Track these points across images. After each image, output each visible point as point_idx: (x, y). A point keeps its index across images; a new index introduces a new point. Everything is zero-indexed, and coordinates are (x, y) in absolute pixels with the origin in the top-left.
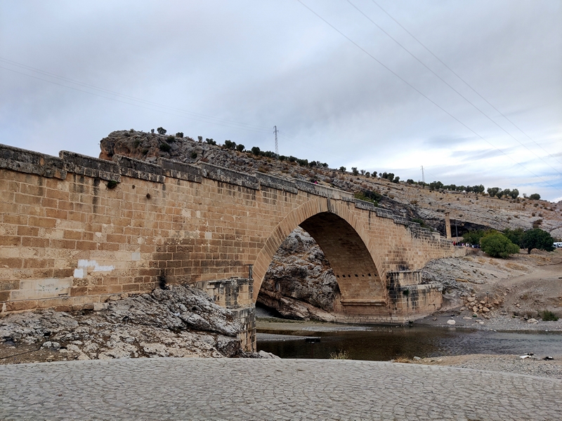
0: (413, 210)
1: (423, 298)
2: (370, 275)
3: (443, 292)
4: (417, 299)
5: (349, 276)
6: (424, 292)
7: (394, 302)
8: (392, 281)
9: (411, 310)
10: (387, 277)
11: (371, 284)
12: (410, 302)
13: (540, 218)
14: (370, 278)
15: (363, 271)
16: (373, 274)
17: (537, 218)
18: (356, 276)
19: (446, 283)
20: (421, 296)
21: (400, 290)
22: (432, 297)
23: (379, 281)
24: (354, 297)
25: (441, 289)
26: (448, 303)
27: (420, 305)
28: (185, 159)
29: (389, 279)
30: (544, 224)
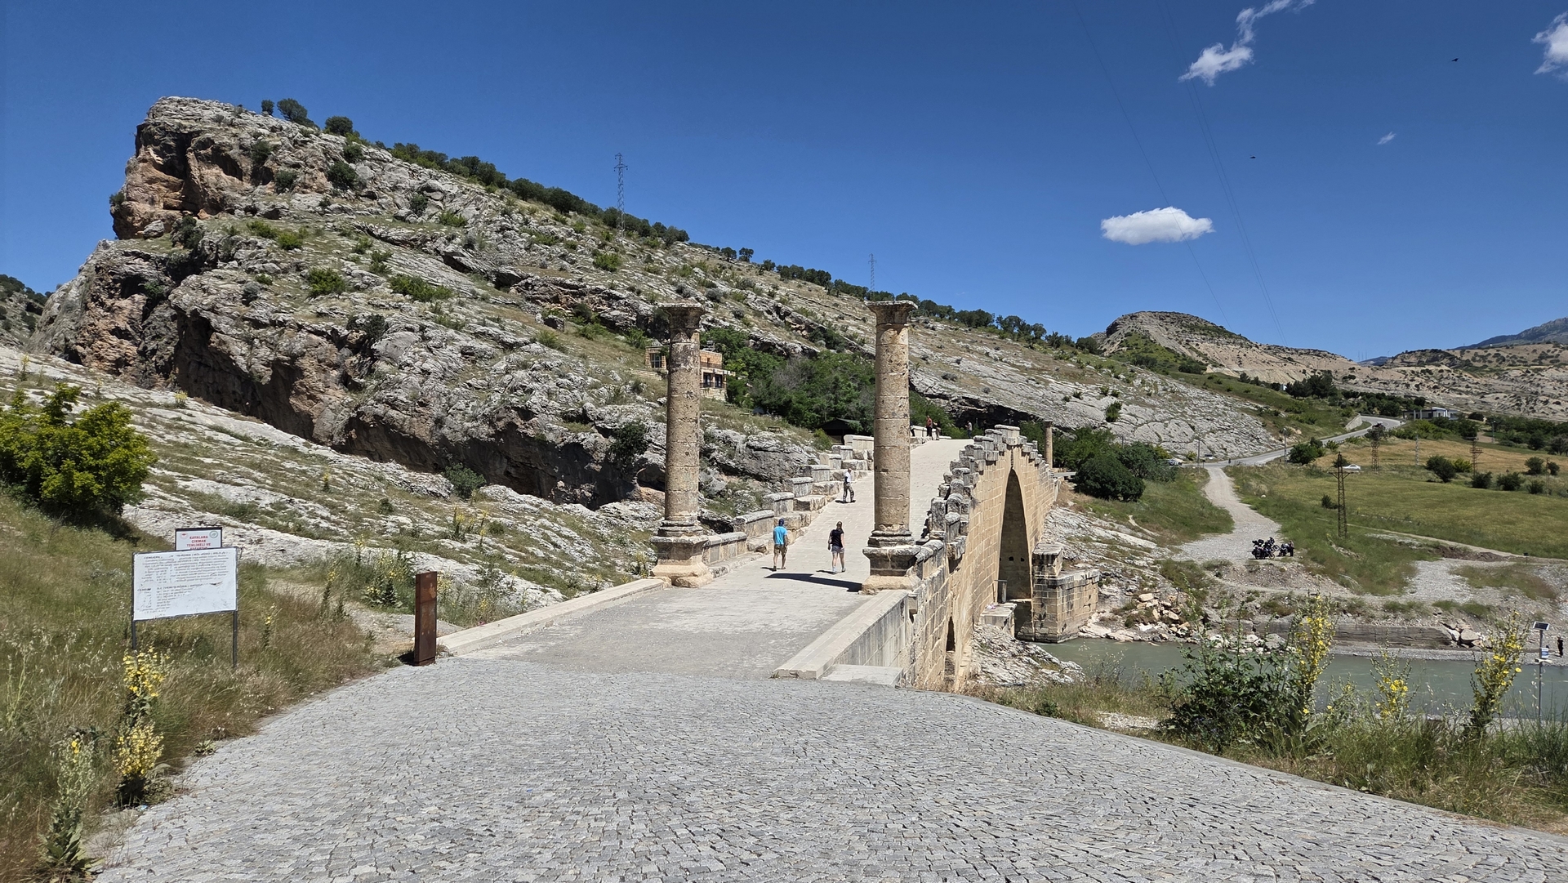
1: (1079, 596)
2: (1011, 559)
3: (1100, 585)
6: (1082, 585)
12: (1065, 603)
13: (1115, 399)
20: (1076, 592)
25: (1097, 579)
26: (1107, 601)
27: (1076, 608)
28: (402, 213)
29: (1036, 565)
30: (1123, 414)
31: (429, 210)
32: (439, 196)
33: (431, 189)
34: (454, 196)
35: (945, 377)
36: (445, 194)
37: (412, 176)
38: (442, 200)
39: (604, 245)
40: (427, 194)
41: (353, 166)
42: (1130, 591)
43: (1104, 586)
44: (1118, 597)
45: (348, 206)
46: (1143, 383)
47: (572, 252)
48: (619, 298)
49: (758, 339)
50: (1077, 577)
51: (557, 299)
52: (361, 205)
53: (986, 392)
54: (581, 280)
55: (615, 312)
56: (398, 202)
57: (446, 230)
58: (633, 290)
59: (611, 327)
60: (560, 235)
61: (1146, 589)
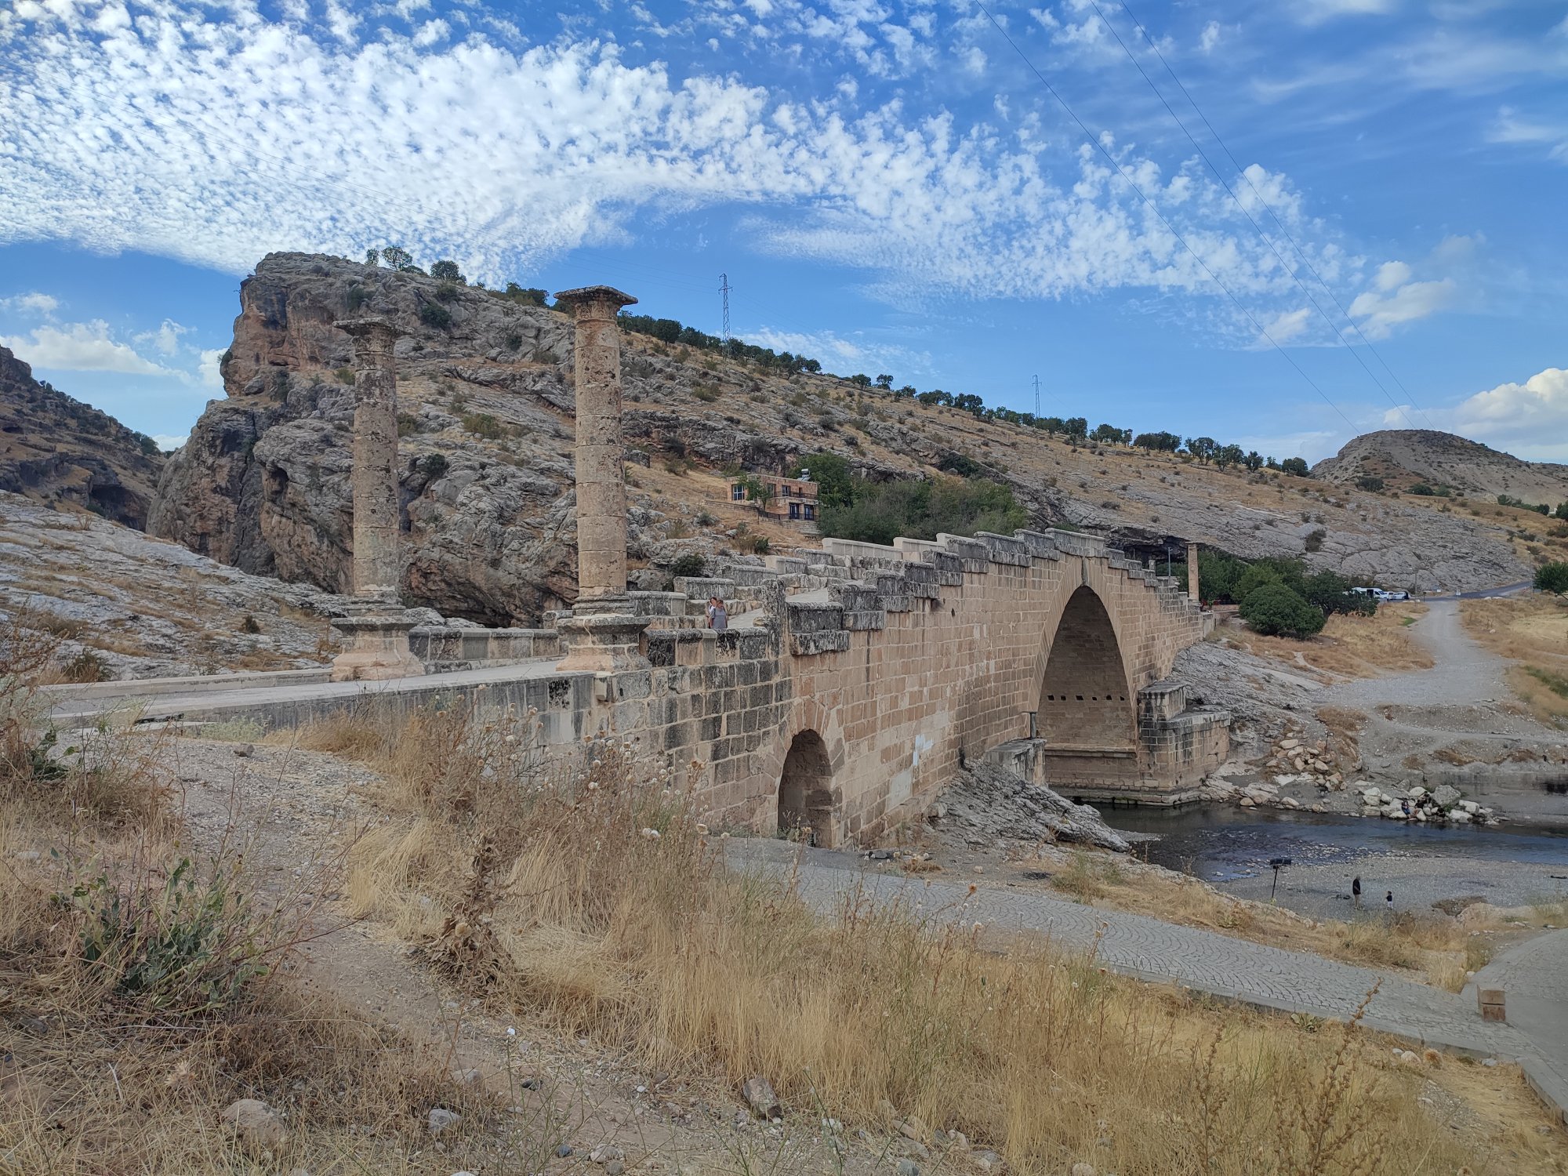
0: (1052, 505)
4: (1191, 744)
5: (1064, 698)
7: (1151, 750)
8: (1149, 709)
9: (1183, 769)
10: (1139, 701)
11: (1108, 715)
13: (1319, 526)
14: (1109, 703)
15: (1096, 688)
16: (1116, 697)
17: (1312, 527)
18: (1080, 698)
19: (1234, 710)
21: (1164, 727)
22: (1215, 738)
23: (1127, 709)
24: (1067, 741)
26: (1241, 749)
27: (1195, 756)
28: (493, 353)
29: (1143, 705)
30: (1328, 543)
31: (523, 349)
32: (533, 333)
33: (525, 327)
34: (548, 332)
35: (1104, 506)
36: (539, 330)
37: (507, 314)
38: (536, 337)
39: (706, 374)
40: (520, 331)
41: (447, 308)
42: (1270, 736)
43: (1238, 732)
44: (1255, 744)
45: (441, 349)
46: (1359, 506)
47: (669, 384)
48: (714, 429)
49: (872, 467)
50: (1198, 720)
51: (648, 434)
52: (454, 348)
53: (1155, 521)
54: (673, 412)
55: (712, 445)
56: (492, 342)
57: (537, 368)
58: (730, 419)
59: (706, 461)
60: (658, 366)
61: (1290, 735)
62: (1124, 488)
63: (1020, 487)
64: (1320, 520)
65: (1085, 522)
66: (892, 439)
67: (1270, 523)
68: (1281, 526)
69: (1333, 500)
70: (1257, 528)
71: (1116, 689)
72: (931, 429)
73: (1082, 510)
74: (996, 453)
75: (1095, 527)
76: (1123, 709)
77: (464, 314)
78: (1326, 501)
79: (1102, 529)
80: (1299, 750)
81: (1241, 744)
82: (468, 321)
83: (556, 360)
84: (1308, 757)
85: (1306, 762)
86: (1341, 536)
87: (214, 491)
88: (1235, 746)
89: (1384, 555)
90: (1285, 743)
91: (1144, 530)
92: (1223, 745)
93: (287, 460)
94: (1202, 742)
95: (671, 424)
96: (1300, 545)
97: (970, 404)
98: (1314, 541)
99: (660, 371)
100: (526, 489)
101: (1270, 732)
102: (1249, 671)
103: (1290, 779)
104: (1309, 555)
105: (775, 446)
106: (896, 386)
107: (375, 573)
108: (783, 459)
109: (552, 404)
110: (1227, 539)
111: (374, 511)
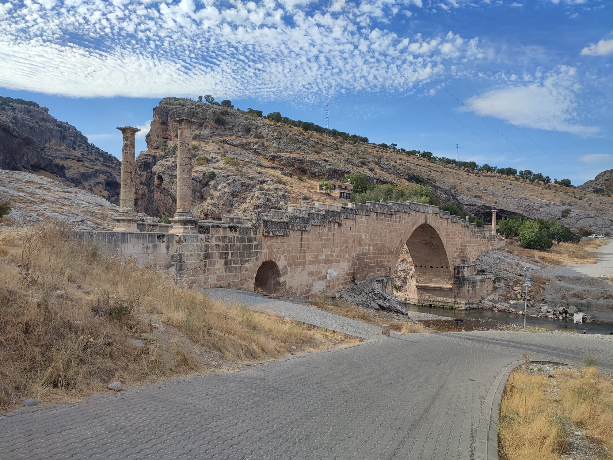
0: (453, 196)
1: (479, 286)
2: (442, 267)
3: (494, 282)
4: (476, 286)
5: (426, 267)
6: (481, 281)
7: (459, 288)
8: (458, 272)
9: (471, 295)
10: (455, 269)
11: (442, 274)
12: (470, 289)
13: (569, 207)
14: (442, 269)
15: (437, 263)
16: (445, 267)
17: (567, 207)
18: (431, 267)
19: (497, 275)
20: (478, 284)
21: (464, 279)
22: (486, 285)
23: (449, 272)
24: (427, 283)
25: (492, 280)
26: (497, 290)
27: (477, 291)
28: (240, 134)
29: (456, 271)
30: (572, 214)
31: (251, 133)
32: (255, 127)
33: (252, 125)
34: (260, 127)
35: (475, 197)
36: (257, 126)
37: (246, 120)
38: (256, 129)
39: (318, 143)
40: (250, 126)
41: (224, 118)
42: (510, 285)
43: (497, 283)
44: (503, 288)
45: (221, 133)
46: (589, 200)
47: (304, 146)
48: (318, 164)
49: (378, 179)
50: (479, 277)
51: (293, 165)
52: (226, 133)
53: (496, 203)
54: (303, 157)
55: (316, 170)
56: (240, 130)
57: (255, 140)
58: (325, 160)
59: (315, 176)
60: (300, 140)
61: (518, 285)
62: (485, 190)
63: (440, 188)
64: (570, 205)
65: (466, 203)
66: (390, 169)
67: (547, 205)
68: (552, 206)
69: (578, 197)
70: (541, 207)
71: (444, 264)
72: (408, 165)
73: (465, 198)
74: (433, 175)
75: (470, 205)
76: (448, 272)
77: (230, 120)
78: (575, 197)
79: (473, 205)
80: (520, 291)
81: (497, 288)
82: (231, 122)
83: (262, 137)
84: (523, 294)
85: (522, 296)
86: (577, 211)
87: (141, 184)
88: (495, 289)
89: (596, 220)
90: (515, 288)
91: (490, 207)
92: (490, 288)
93: (163, 173)
94: (481, 286)
95: (302, 162)
96: (559, 214)
97: (427, 156)
98: (566, 213)
99: (301, 142)
100: (243, 184)
101: (510, 284)
102: (509, 261)
103: (515, 302)
104: (563, 219)
105: (341, 170)
106: (398, 148)
107: (126, 204)
108: (344, 175)
109: (260, 154)
110: (527, 211)
111: (126, 185)
